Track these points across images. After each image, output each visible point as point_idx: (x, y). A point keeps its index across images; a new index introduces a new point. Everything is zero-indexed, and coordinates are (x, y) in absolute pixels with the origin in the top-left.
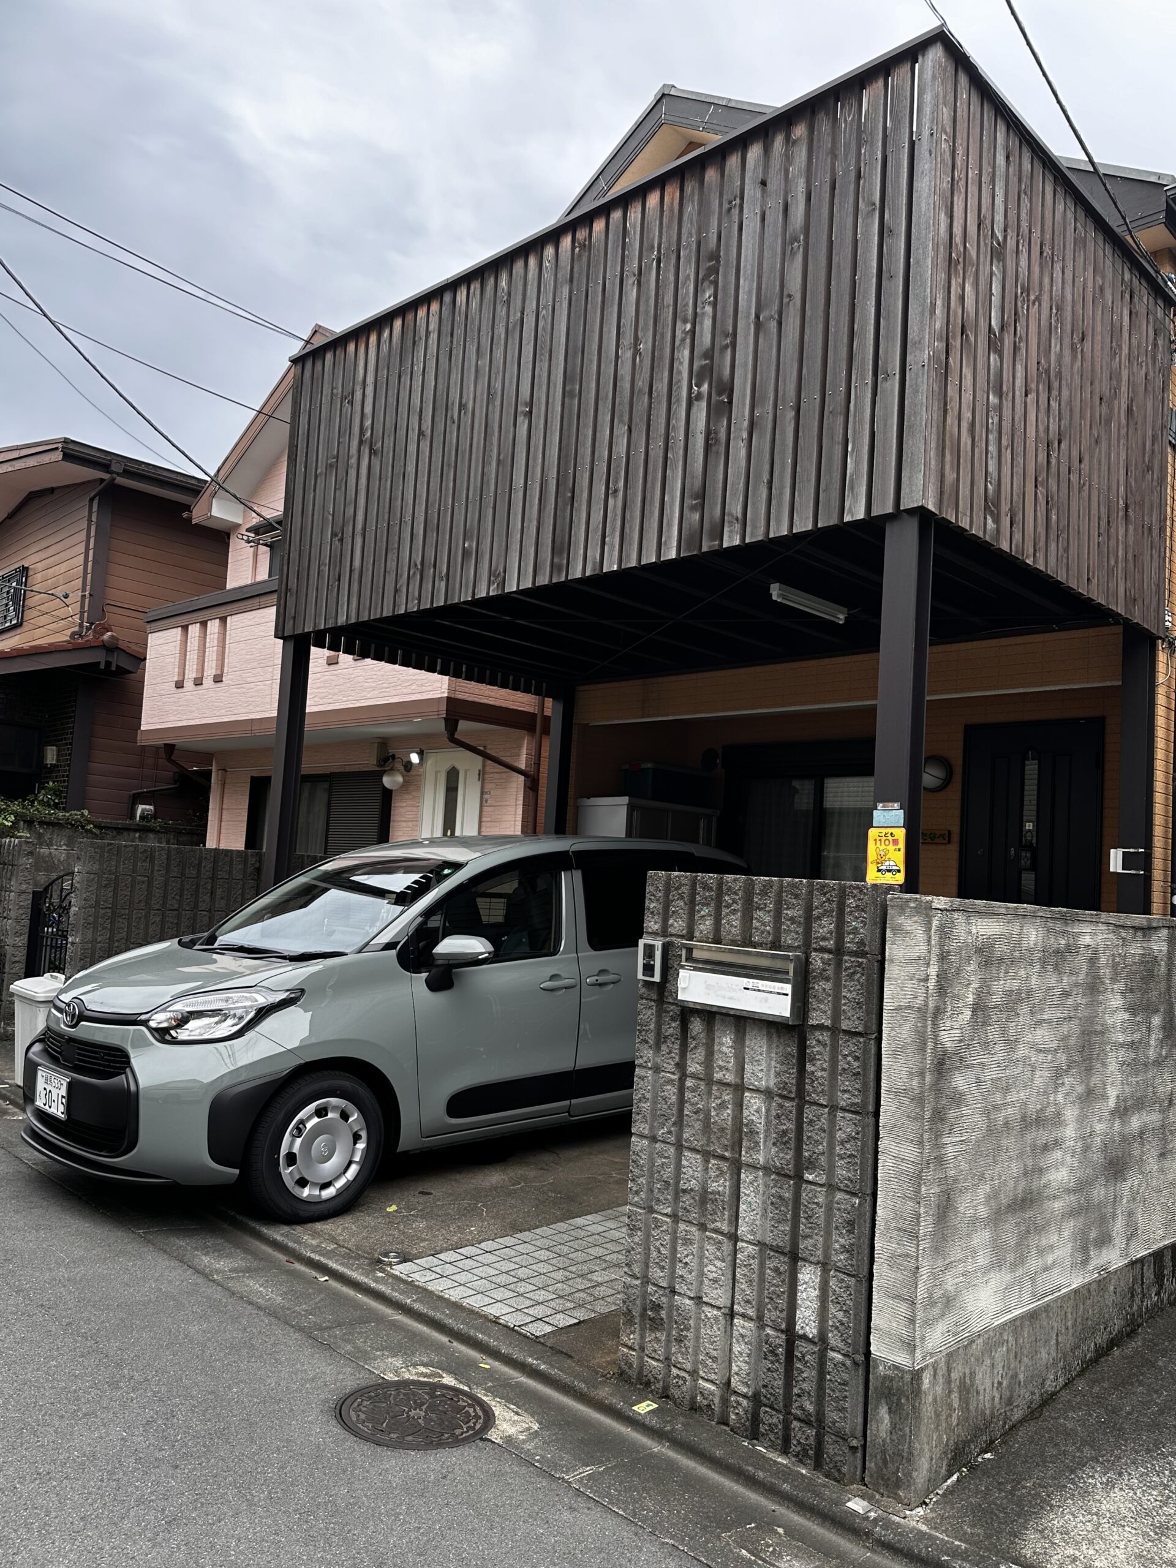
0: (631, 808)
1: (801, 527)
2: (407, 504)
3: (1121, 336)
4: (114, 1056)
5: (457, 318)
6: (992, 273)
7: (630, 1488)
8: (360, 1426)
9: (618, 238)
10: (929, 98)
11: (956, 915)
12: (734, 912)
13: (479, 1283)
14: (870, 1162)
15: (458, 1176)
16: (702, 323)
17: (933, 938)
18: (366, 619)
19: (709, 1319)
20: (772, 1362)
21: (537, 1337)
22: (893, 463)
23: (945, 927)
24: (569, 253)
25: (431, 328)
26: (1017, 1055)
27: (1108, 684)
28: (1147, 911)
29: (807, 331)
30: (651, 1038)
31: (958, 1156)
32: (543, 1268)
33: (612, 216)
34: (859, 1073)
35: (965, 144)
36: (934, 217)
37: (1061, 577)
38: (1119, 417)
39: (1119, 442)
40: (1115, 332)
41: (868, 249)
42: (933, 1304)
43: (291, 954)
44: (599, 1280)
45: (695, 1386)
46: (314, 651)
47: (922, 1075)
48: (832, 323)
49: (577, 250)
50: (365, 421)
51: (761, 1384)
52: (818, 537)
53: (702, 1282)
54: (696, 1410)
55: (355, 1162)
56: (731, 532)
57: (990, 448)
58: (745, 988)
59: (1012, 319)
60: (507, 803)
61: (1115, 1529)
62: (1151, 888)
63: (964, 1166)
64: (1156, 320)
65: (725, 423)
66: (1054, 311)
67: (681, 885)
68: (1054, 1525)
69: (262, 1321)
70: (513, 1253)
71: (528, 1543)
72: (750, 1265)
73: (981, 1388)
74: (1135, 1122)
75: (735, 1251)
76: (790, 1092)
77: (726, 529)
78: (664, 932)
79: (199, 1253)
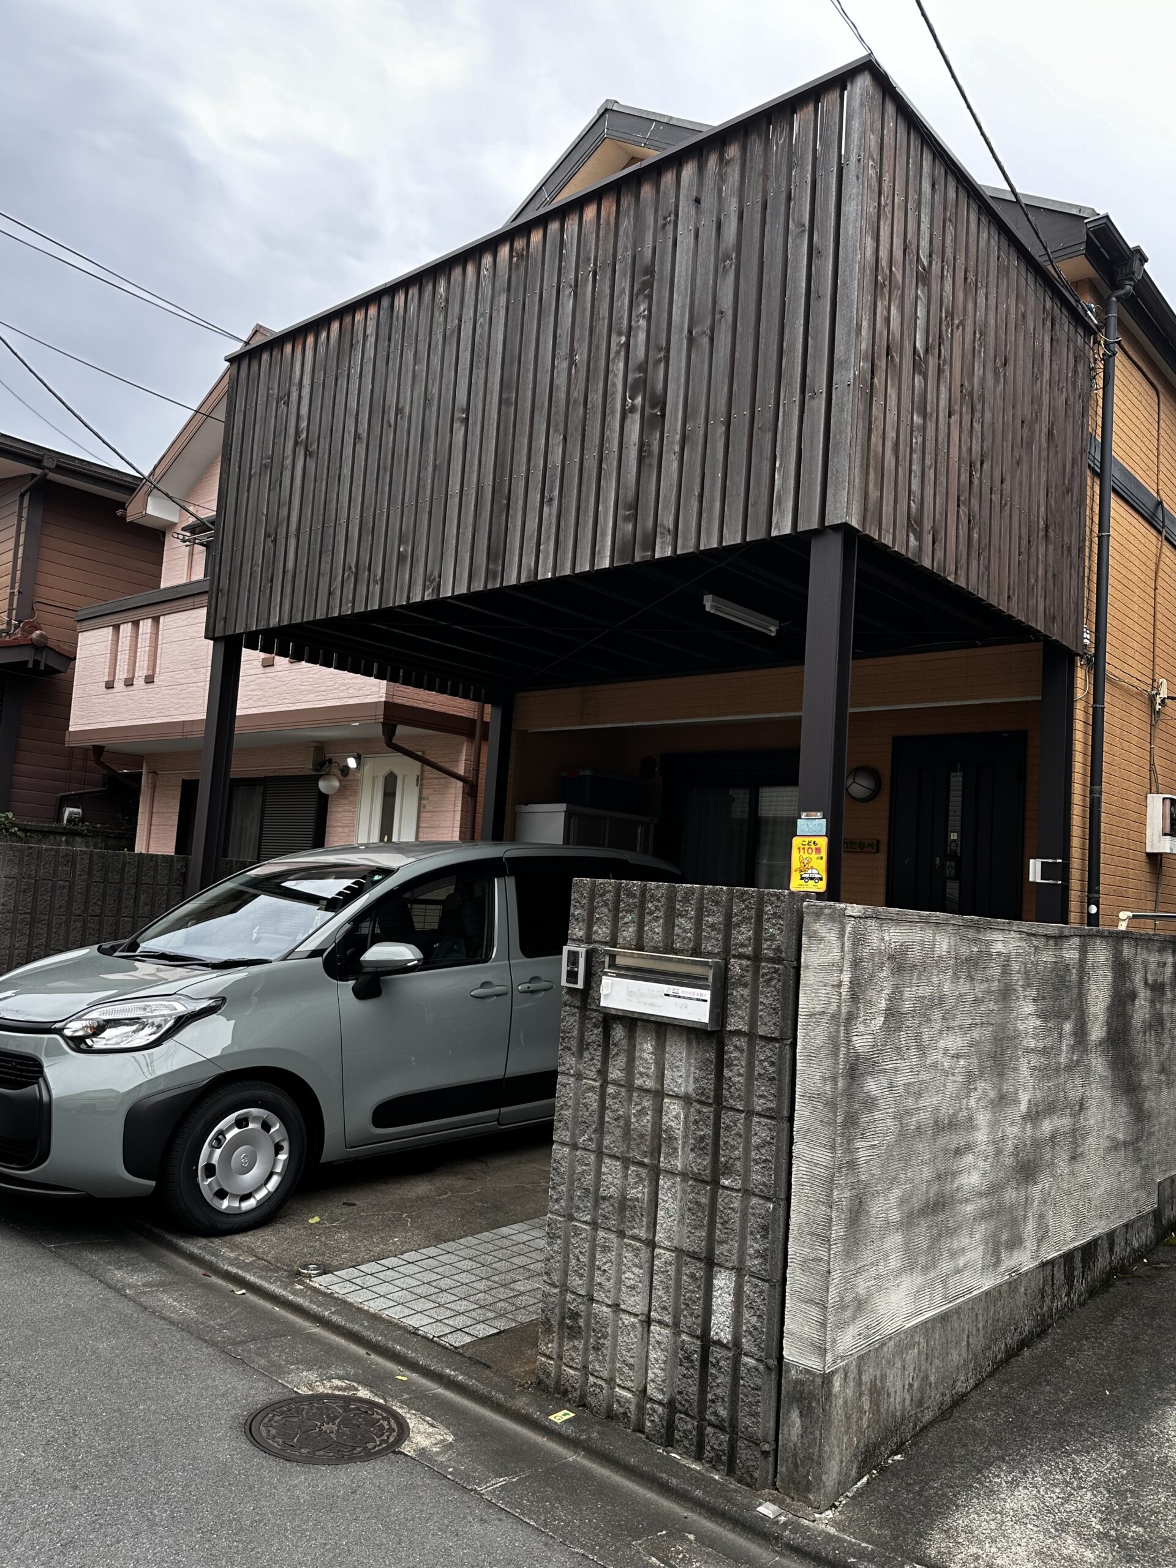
0: (569, 815)
1: (730, 541)
2: (342, 507)
3: (1043, 361)
4: (26, 1065)
5: (395, 322)
6: (917, 297)
7: (543, 1498)
8: (270, 1441)
9: (555, 249)
10: (857, 125)
11: (869, 922)
12: (657, 919)
13: (400, 1294)
14: (784, 1167)
15: (384, 1187)
16: (636, 337)
17: (846, 944)
18: (299, 621)
19: (626, 1326)
20: (687, 1369)
21: (456, 1348)
22: (819, 480)
23: (858, 934)
24: (507, 262)
25: (369, 332)
26: (930, 1060)
27: (1029, 698)
28: (1065, 921)
29: (738, 348)
30: (574, 1044)
31: (871, 1160)
32: (465, 1278)
33: (549, 227)
34: (774, 1078)
35: (892, 171)
36: (861, 240)
37: (982, 594)
38: (1040, 440)
39: (1039, 464)
40: (1036, 358)
41: (797, 269)
42: (843, 1307)
43: (214, 962)
44: (522, 1289)
45: (612, 1394)
46: (246, 652)
47: (834, 1080)
48: (762, 340)
49: (515, 259)
50: (300, 422)
51: (676, 1390)
52: (745, 550)
53: (620, 1290)
54: (612, 1418)
55: (277, 1173)
56: (663, 543)
57: (914, 467)
58: (666, 995)
59: (936, 342)
60: (445, 809)
61: (1017, 1527)
62: (1068, 898)
63: (876, 1171)
64: (1076, 347)
65: (658, 436)
66: (978, 335)
67: (606, 892)
68: (959, 1524)
69: (174, 1336)
70: (436, 1263)
71: (435, 1556)
72: (667, 1271)
73: (892, 1391)
74: (1047, 1126)
75: (653, 1258)
76: (708, 1097)
77: (658, 540)
78: (588, 939)
79: (111, 1268)
